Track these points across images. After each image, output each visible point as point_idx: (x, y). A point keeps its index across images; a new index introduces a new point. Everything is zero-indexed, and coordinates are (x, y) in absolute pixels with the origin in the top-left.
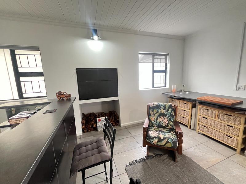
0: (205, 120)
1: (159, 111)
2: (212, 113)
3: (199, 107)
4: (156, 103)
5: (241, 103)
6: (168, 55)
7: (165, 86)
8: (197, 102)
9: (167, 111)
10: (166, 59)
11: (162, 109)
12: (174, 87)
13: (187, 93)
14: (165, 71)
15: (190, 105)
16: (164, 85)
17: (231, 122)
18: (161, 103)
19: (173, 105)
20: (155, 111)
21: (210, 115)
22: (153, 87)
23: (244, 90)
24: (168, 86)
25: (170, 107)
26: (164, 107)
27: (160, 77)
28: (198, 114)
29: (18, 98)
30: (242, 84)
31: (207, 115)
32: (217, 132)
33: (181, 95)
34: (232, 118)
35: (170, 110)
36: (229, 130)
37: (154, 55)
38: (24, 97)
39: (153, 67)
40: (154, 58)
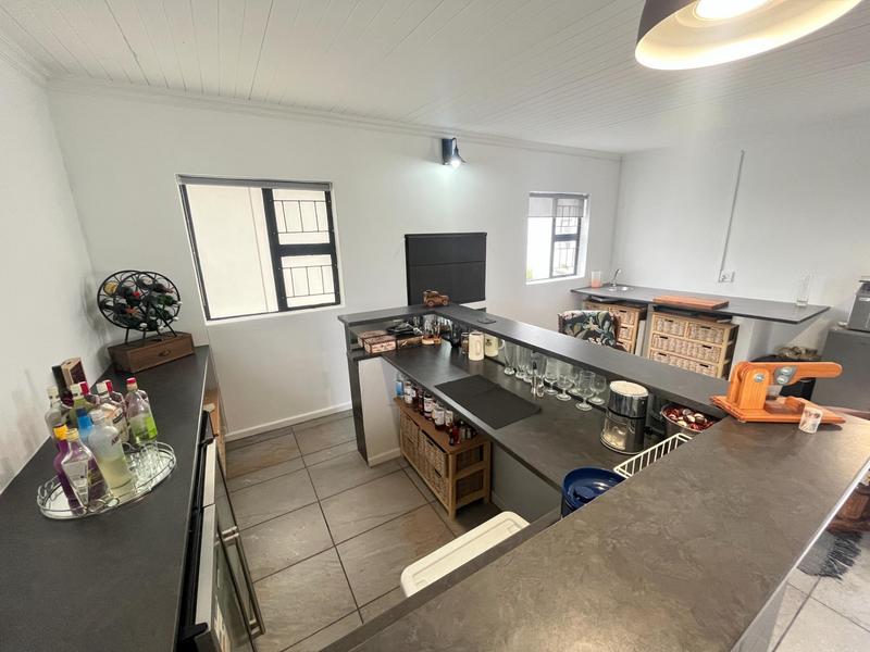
0: (665, 341)
1: (586, 327)
2: (680, 328)
3: (654, 317)
4: (578, 313)
5: (726, 305)
6: (587, 197)
7: (575, 274)
8: (650, 308)
9: (601, 327)
10: (581, 208)
11: (591, 323)
12: (597, 277)
13: (625, 289)
14: (577, 237)
15: (636, 315)
16: (572, 272)
17: (708, 339)
18: (587, 312)
19: (612, 315)
20: (577, 328)
21: (674, 330)
22: (551, 277)
23: (732, 281)
24: (582, 273)
25: (607, 317)
26: (595, 318)
27: (565, 251)
28: (652, 332)
29: (277, 310)
30: (728, 271)
31: (668, 333)
32: (685, 362)
33: (612, 293)
34: (710, 331)
35: (607, 323)
36: (704, 354)
37: (557, 197)
38: (289, 306)
39: (554, 226)
40: (556, 205)
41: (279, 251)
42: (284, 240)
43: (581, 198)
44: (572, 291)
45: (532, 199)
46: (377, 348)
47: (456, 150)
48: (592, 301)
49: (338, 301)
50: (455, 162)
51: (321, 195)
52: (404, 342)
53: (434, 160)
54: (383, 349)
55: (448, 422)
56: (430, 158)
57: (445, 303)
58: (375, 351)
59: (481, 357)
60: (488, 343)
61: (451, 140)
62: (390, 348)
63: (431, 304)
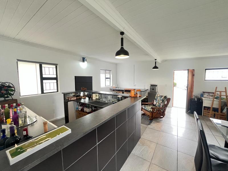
3: (125, 93)
8: (124, 91)
10: (110, 72)
12: (114, 86)
14: (110, 78)
15: (122, 92)
22: (106, 86)
24: (111, 85)
27: (108, 81)
29: (41, 93)
30: (135, 84)
33: (117, 89)
37: (106, 70)
38: (44, 92)
39: (105, 76)
40: (105, 72)
41: (42, 79)
42: (44, 76)
43: (110, 71)
44: (110, 89)
45: (101, 70)
46: (72, 99)
47: (86, 60)
48: (114, 90)
49: (58, 91)
50: (86, 62)
51: (54, 67)
52: (78, 98)
53: (81, 61)
54: (73, 99)
55: (90, 111)
56: (80, 61)
57: (86, 90)
58: (72, 100)
59: (95, 99)
60: (96, 96)
61: (85, 58)
62: (75, 99)
63: (83, 90)
